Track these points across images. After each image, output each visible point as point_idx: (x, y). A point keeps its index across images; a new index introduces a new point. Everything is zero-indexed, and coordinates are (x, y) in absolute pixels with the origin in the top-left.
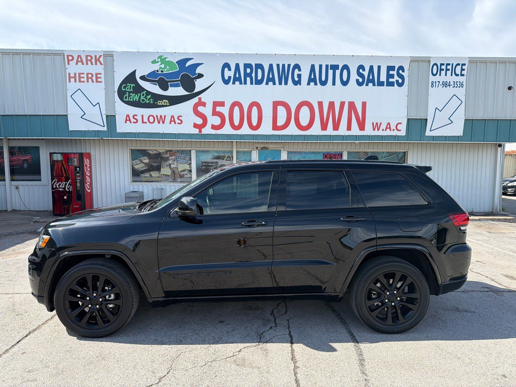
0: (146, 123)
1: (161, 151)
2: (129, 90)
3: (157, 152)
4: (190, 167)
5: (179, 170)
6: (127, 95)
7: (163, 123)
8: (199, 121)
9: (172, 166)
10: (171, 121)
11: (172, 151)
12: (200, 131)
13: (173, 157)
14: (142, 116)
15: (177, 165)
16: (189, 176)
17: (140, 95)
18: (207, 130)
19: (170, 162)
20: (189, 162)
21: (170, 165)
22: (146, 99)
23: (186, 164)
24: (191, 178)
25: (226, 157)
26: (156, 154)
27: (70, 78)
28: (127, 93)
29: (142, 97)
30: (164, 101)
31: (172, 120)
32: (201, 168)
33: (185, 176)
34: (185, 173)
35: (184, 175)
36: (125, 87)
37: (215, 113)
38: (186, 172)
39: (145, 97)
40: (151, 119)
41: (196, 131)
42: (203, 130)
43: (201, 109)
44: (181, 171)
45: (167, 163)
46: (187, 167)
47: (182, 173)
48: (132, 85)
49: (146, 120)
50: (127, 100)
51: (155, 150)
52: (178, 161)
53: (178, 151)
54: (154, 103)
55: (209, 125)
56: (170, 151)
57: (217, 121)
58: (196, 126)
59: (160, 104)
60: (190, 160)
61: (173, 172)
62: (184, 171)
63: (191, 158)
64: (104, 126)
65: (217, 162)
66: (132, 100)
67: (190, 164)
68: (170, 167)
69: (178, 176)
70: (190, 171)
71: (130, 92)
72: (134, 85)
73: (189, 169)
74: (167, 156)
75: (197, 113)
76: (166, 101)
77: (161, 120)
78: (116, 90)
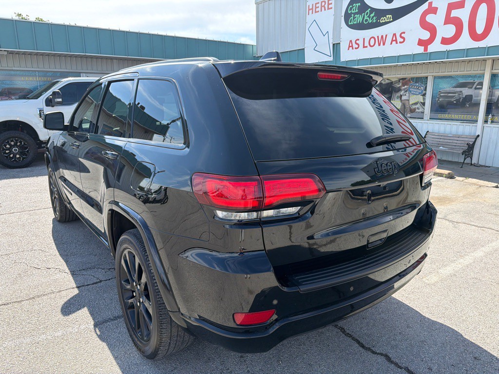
0: (367, 47)
1: (393, 80)
2: (354, 12)
3: (389, 81)
4: (424, 99)
5: (411, 103)
6: (352, 18)
7: (384, 44)
8: (426, 35)
9: (404, 98)
10: (392, 41)
11: (405, 78)
12: (426, 49)
13: (406, 87)
14: (364, 39)
15: (409, 97)
16: (421, 110)
17: (364, 15)
18: (436, 47)
19: (402, 93)
20: (424, 92)
21: (401, 96)
22: (370, 18)
23: (419, 95)
24: (423, 113)
25: (476, 84)
26: (388, 84)
27: (309, 10)
28: (353, 15)
29: (366, 16)
30: (387, 16)
31: (394, 40)
32: (438, 100)
33: (417, 110)
34: (416, 106)
35: (415, 109)
36: (351, 9)
37: (449, 20)
38: (418, 106)
39: (369, 17)
40: (372, 43)
41: (421, 49)
42: (429, 47)
43: (430, 18)
44: (412, 104)
45: (398, 94)
46: (420, 99)
47: (414, 107)
48: (358, 5)
49: (367, 44)
50: (352, 23)
51: (388, 79)
52: (411, 91)
53: (412, 79)
54: (377, 21)
55: (438, 39)
56: (403, 79)
57: (450, 31)
58: (421, 43)
59: (383, 21)
60: (425, 89)
61: (404, 105)
62: (416, 104)
63: (426, 87)
64: (331, 56)
65: (461, 92)
66: (356, 23)
67: (424, 95)
68: (401, 99)
69: (409, 110)
70: (424, 104)
71: (355, 14)
72: (359, 4)
73: (422, 101)
74: (399, 86)
75: (424, 24)
76: (390, 16)
77: (382, 41)
78: (343, 14)
